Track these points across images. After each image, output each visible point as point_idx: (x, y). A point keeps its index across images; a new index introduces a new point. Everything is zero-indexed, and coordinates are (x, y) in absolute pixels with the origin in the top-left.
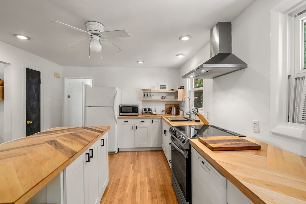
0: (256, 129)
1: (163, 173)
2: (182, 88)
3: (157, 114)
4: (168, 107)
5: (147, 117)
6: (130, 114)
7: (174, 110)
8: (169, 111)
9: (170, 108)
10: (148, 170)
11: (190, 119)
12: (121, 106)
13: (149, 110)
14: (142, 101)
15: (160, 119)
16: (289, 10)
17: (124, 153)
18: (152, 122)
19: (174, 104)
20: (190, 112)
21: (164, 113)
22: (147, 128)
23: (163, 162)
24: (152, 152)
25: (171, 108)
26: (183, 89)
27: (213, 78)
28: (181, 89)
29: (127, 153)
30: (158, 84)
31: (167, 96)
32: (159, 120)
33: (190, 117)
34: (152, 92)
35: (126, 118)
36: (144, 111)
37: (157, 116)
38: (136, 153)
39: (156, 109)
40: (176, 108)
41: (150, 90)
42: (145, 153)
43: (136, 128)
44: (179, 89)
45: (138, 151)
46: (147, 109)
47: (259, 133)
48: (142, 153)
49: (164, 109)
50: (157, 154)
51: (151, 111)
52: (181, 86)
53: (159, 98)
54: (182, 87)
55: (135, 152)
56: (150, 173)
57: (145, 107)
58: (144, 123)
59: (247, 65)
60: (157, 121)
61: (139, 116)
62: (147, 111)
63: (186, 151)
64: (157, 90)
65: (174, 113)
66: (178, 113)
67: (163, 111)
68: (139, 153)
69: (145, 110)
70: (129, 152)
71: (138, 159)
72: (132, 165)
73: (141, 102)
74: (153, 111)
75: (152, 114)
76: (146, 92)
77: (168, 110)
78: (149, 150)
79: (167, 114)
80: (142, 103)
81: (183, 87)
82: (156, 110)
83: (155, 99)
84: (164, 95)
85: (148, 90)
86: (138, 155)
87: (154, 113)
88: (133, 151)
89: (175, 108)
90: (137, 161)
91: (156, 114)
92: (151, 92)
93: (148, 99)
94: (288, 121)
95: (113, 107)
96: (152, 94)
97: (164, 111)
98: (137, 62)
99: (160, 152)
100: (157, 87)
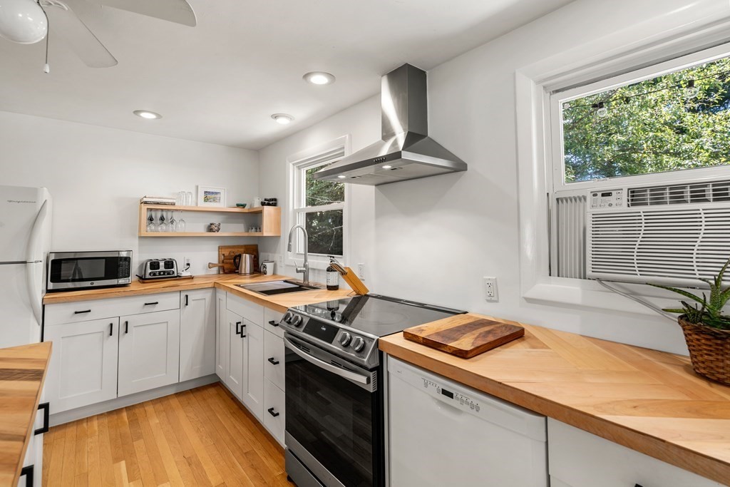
0: (492, 295)
1: (245, 453)
2: (272, 202)
3: (193, 275)
4: (227, 253)
5: (168, 289)
6: (97, 283)
7: (247, 260)
8: (230, 266)
9: (235, 257)
10: (191, 462)
11: (307, 282)
12: (52, 257)
13: (169, 264)
14: (141, 237)
15: (211, 290)
16: (545, 80)
17: (71, 431)
18: (184, 301)
19: (245, 246)
20: (305, 266)
21: (215, 270)
22: (166, 324)
23: (233, 419)
24: (183, 398)
25: (240, 256)
26: (275, 205)
27: (376, 185)
28: (269, 204)
29: (85, 425)
30: (197, 187)
31: (223, 222)
32: (207, 295)
33: (306, 278)
34: (177, 210)
35: (84, 299)
36: (149, 271)
37: (195, 281)
38: (125, 414)
39: (188, 260)
40: (253, 256)
41: (174, 204)
42: (159, 406)
43: (122, 330)
44: (263, 204)
45: (128, 408)
46: (162, 264)
47: (497, 301)
48: (146, 408)
49: (215, 261)
50: (204, 399)
51: (174, 269)
52: (268, 198)
53: (199, 228)
54: (272, 200)
55: (118, 411)
56: (205, 468)
57: (154, 257)
58: (157, 307)
59: (466, 165)
60: (200, 300)
61: (132, 288)
62: (162, 268)
63: (371, 374)
64: (194, 205)
65: (248, 270)
66: (257, 269)
67: (211, 266)
68: (137, 411)
69: (155, 265)
70: (89, 419)
71: (139, 437)
72: (123, 463)
73: (136, 241)
74: (180, 268)
75: (179, 277)
76: (157, 210)
77: (227, 263)
78: (172, 391)
79: (225, 273)
80: (140, 245)
81: (275, 200)
82: (188, 264)
83: (186, 231)
84: (215, 220)
85: (165, 204)
86: (134, 422)
87: (185, 274)
88: (110, 413)
89: (250, 257)
90: (139, 445)
91: (191, 278)
92: (173, 211)
93: (162, 230)
94: (550, 275)
95: (25, 262)
96: (176, 216)
97: (214, 265)
98: (136, 112)
99: (212, 391)
100: (194, 196)
